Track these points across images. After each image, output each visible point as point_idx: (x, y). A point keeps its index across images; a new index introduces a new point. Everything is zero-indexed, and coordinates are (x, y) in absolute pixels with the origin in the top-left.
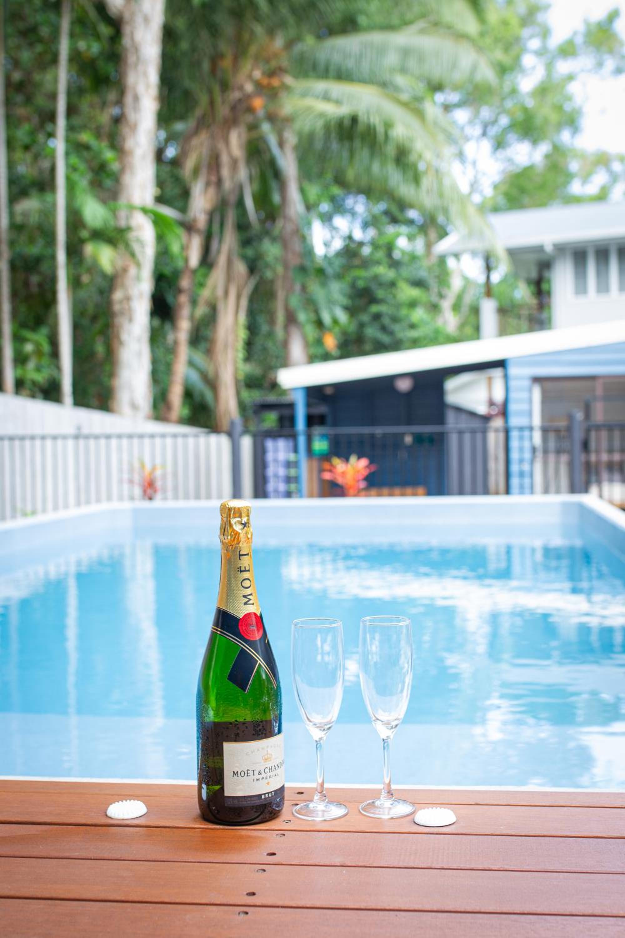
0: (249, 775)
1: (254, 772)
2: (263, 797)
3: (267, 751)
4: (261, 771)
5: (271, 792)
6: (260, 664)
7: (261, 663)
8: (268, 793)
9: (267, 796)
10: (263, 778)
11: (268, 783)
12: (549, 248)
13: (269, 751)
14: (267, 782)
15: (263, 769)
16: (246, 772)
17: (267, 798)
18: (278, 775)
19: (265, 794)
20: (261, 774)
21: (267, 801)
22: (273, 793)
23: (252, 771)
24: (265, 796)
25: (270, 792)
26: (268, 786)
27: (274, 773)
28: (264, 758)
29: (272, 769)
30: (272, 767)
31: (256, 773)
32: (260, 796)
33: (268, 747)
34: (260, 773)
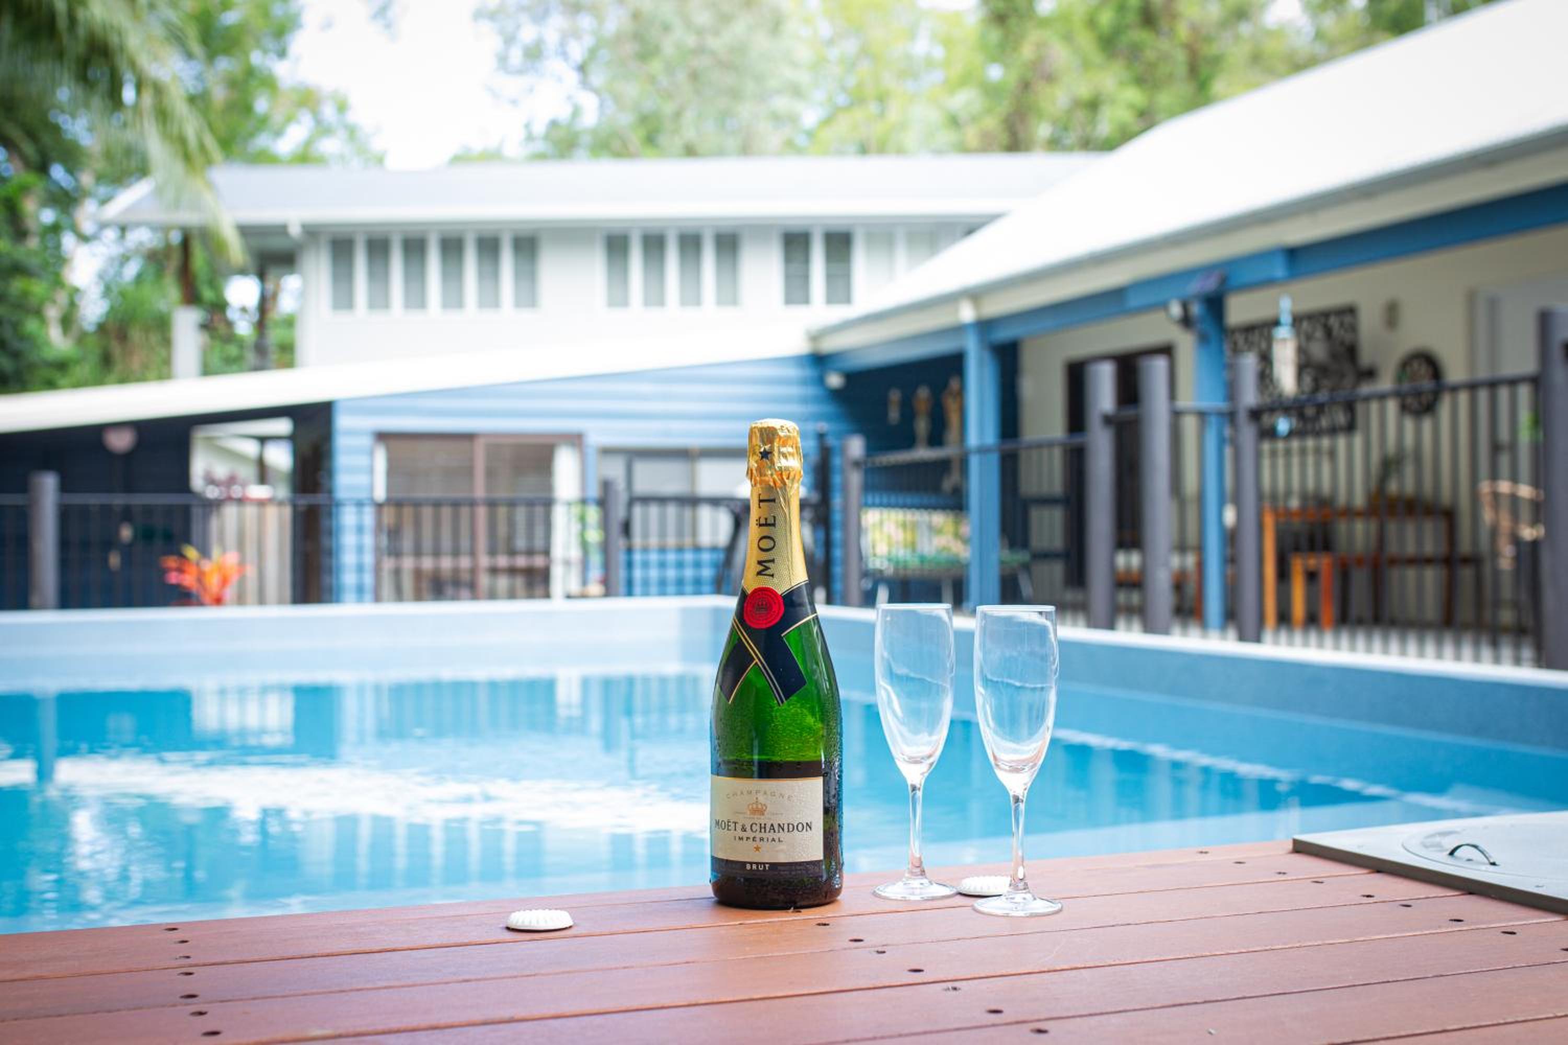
0: (730, 828)
1: (735, 825)
2: (748, 867)
3: (757, 798)
4: (746, 826)
5: (764, 864)
6: (756, 664)
7: (759, 663)
8: (757, 864)
9: (754, 867)
10: (748, 838)
11: (757, 849)
12: (295, 231)
13: (759, 799)
14: (755, 846)
15: (750, 825)
16: (727, 823)
17: (754, 870)
18: (779, 841)
19: (751, 863)
20: (745, 831)
21: (754, 875)
22: (767, 866)
23: (734, 824)
24: (752, 867)
25: (761, 863)
26: (757, 852)
27: (771, 835)
28: (750, 807)
29: (765, 828)
30: (765, 824)
31: (739, 827)
32: (744, 864)
33: (757, 792)
34: (744, 829)
